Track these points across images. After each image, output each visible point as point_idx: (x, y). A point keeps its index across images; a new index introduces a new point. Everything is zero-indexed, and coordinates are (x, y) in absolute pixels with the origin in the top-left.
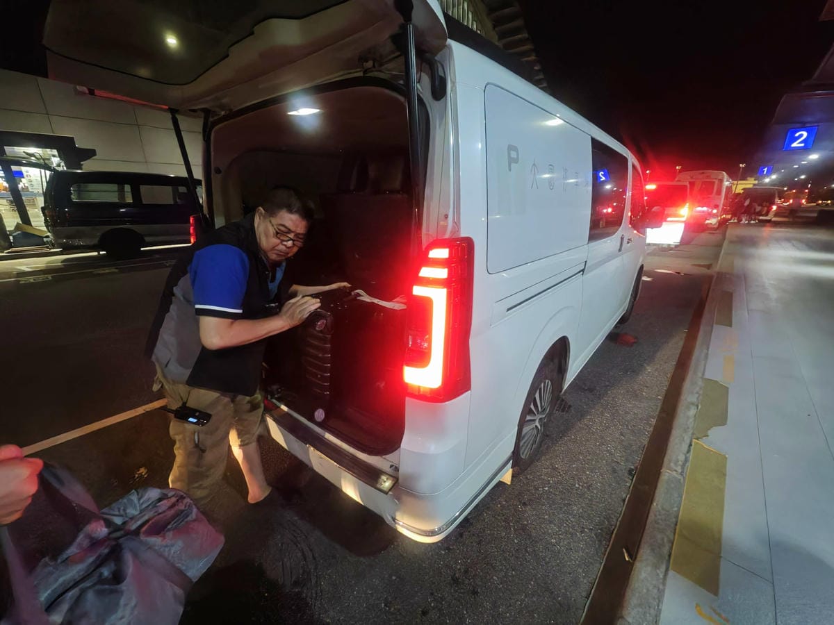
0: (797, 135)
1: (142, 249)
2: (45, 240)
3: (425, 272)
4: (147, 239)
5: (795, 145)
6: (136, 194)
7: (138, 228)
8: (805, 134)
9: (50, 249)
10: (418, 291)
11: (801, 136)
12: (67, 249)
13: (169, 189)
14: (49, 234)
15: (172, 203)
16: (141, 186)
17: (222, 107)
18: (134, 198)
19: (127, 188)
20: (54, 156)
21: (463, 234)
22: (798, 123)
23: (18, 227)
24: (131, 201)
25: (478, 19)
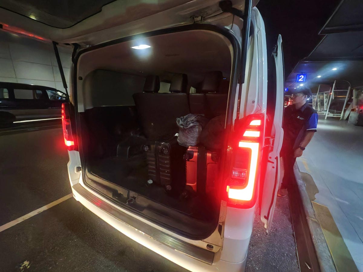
0: (300, 77)
1: (14, 122)
3: (247, 133)
4: (17, 117)
5: (300, 80)
6: (11, 94)
7: (11, 111)
8: (303, 76)
10: (242, 144)
11: (302, 77)
13: (31, 92)
15: (32, 98)
16: (14, 90)
17: (87, 43)
18: (9, 96)
19: (6, 90)
22: (300, 72)
24: (8, 97)
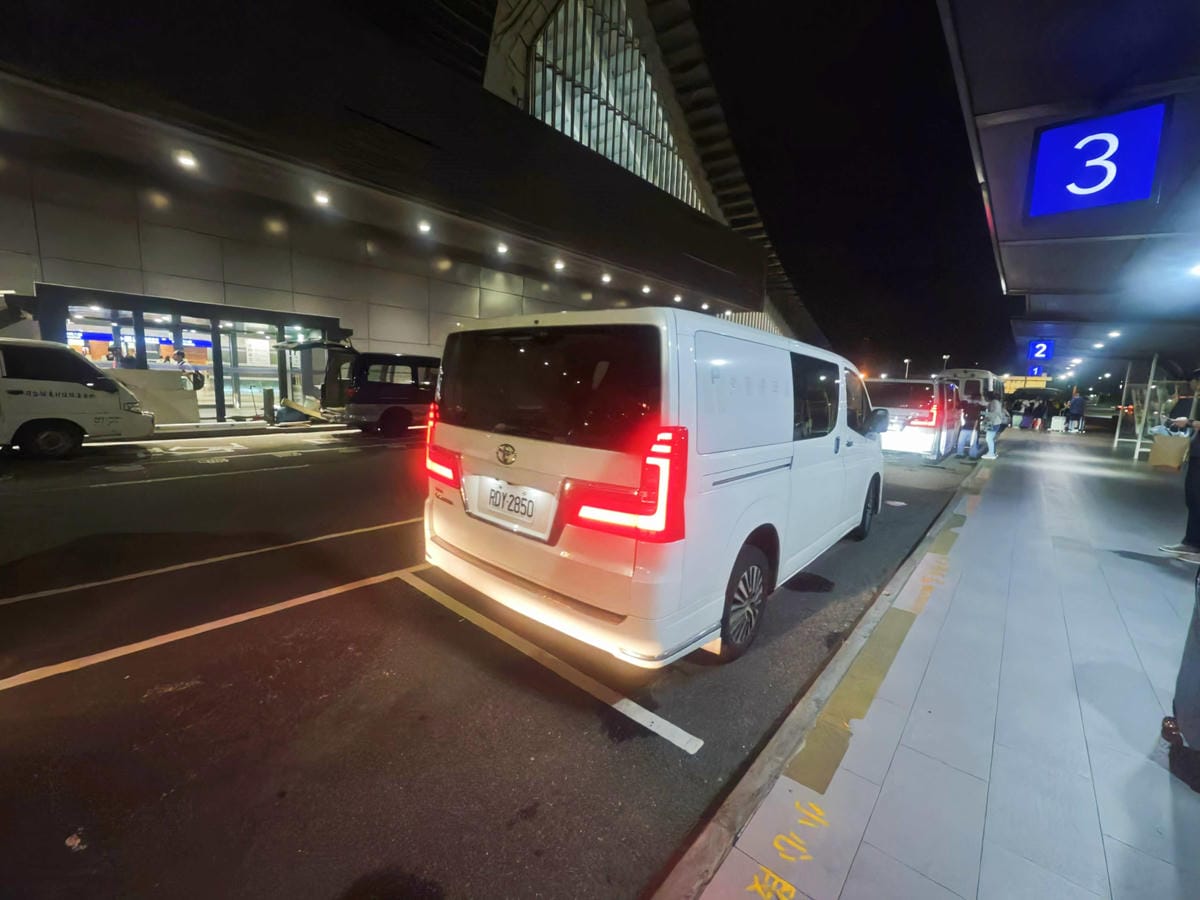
1: (409, 428)
3: (656, 448)
10: (650, 461)
11: (1041, 348)
21: (682, 425)
25: (703, 197)
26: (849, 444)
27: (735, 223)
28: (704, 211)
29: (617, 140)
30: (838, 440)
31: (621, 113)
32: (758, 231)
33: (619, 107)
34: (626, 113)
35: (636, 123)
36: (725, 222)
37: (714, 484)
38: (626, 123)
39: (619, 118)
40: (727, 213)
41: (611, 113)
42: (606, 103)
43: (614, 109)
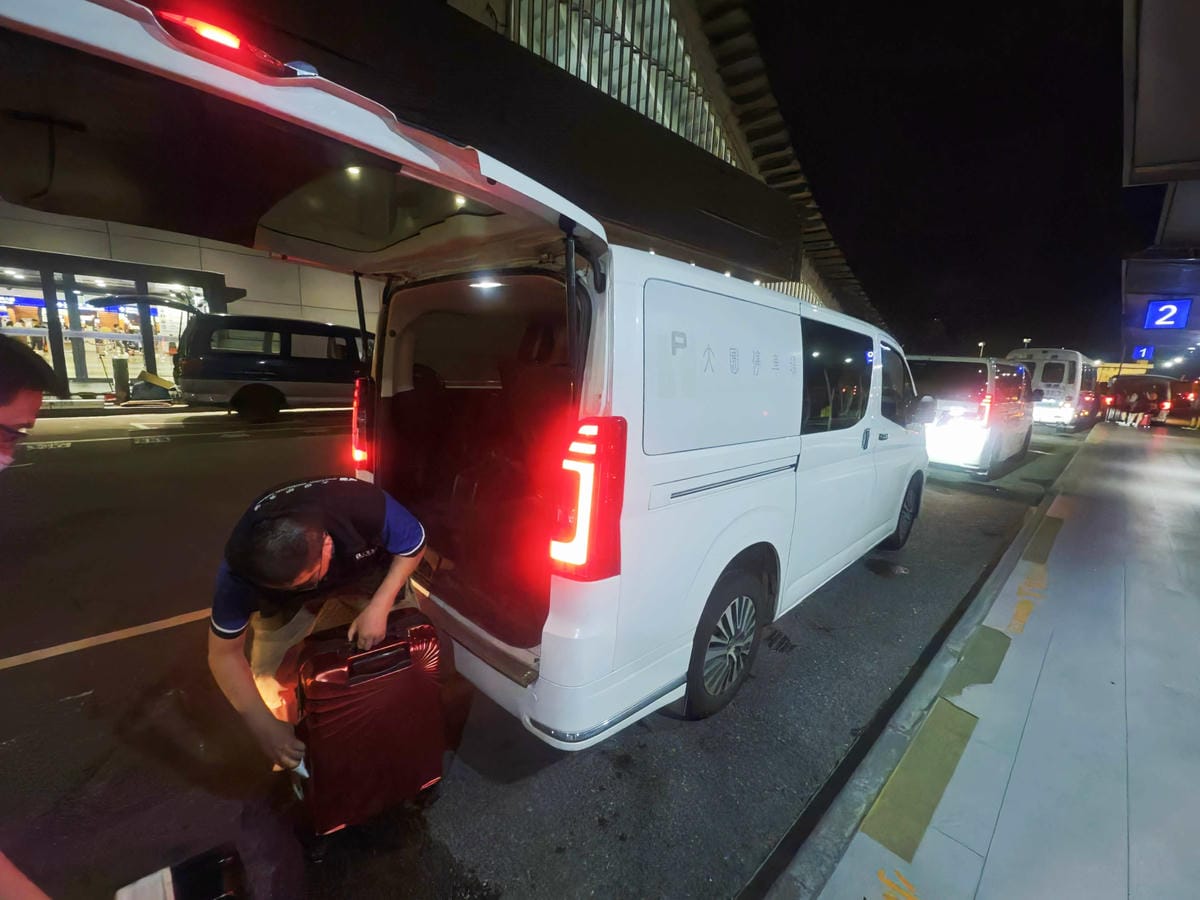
0: (1162, 309)
2: (171, 393)
4: (290, 399)
5: (1160, 322)
6: (286, 345)
8: (1174, 309)
9: (173, 404)
10: (568, 465)
11: (1168, 311)
12: (193, 406)
13: (323, 341)
14: (175, 386)
15: (325, 357)
16: (293, 335)
18: (282, 348)
19: (276, 336)
20: (198, 295)
21: (615, 413)
22: (1163, 293)
23: (142, 376)
24: (278, 352)
25: (733, 147)
26: (882, 437)
27: (771, 180)
28: (734, 164)
29: (634, 87)
30: (867, 433)
31: (639, 51)
32: (798, 189)
33: (637, 42)
34: (645, 50)
35: (657, 63)
36: (761, 178)
37: (674, 496)
38: (645, 63)
39: (636, 57)
40: (763, 168)
41: (627, 50)
42: (622, 37)
43: (631, 45)
